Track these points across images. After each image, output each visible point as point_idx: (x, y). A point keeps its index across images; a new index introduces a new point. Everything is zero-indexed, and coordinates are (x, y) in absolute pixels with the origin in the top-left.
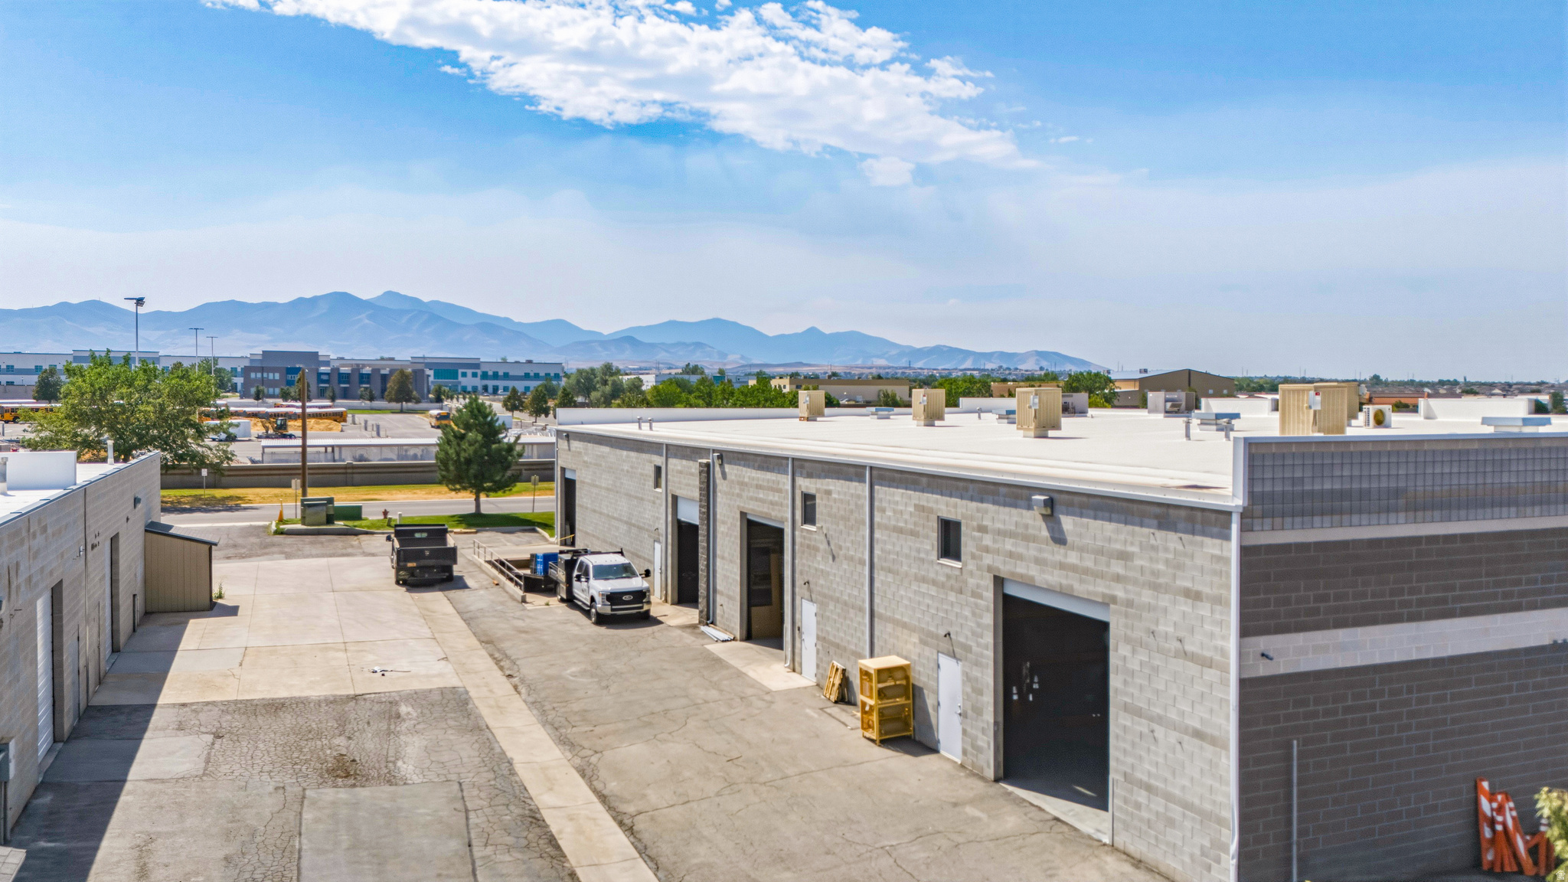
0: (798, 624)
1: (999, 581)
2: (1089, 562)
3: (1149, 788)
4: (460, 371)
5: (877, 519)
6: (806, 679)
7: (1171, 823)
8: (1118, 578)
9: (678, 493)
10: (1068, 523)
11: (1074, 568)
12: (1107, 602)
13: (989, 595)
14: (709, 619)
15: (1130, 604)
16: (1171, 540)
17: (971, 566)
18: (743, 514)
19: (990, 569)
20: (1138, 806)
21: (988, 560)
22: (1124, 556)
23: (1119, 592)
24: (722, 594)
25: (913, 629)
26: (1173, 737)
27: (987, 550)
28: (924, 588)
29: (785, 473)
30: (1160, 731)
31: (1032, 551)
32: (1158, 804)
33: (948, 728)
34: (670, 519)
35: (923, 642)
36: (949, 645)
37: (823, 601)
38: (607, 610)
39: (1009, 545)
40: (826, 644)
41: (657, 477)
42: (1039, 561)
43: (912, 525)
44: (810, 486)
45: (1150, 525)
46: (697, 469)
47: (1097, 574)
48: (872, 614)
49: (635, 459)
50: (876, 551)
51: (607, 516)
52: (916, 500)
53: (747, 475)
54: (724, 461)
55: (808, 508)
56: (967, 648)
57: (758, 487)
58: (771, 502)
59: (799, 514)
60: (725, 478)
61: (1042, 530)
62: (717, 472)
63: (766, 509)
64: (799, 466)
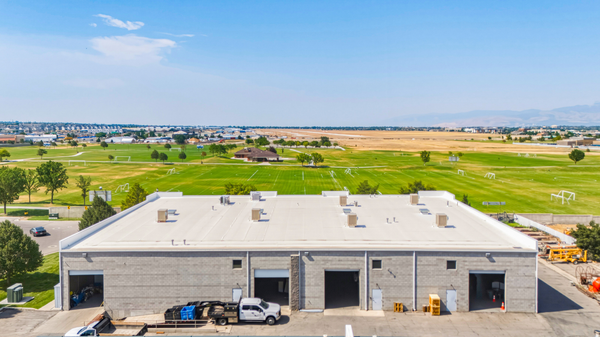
0: (370, 296)
1: (470, 271)
2: (500, 264)
3: (516, 299)
5: (418, 263)
6: (376, 310)
7: (522, 303)
8: (508, 266)
10: (495, 258)
11: (496, 266)
12: (505, 270)
13: (467, 274)
14: (299, 306)
15: (511, 270)
16: (522, 259)
17: (461, 269)
18: (325, 270)
19: (468, 269)
20: (513, 303)
21: (467, 267)
22: (510, 262)
23: (508, 268)
24: (308, 297)
25: (434, 287)
26: (522, 289)
27: (467, 265)
28: (441, 277)
29: (362, 256)
30: (519, 290)
31: (483, 264)
32: (519, 301)
33: (451, 306)
34: (252, 277)
35: (439, 289)
36: (452, 287)
37: (387, 288)
39: (475, 264)
40: (386, 298)
41: (237, 264)
42: (484, 266)
43: (435, 263)
44: (378, 258)
45: (518, 256)
46: (289, 258)
47: (502, 266)
48: (416, 287)
49: (205, 259)
50: (418, 271)
51: (163, 286)
52: (437, 257)
53: (330, 258)
54: (311, 254)
55: (377, 264)
56: (459, 287)
57: (339, 261)
58: (350, 265)
59: (371, 266)
60: (312, 260)
61: (487, 260)
62: (305, 259)
63: (346, 267)
64: (371, 253)
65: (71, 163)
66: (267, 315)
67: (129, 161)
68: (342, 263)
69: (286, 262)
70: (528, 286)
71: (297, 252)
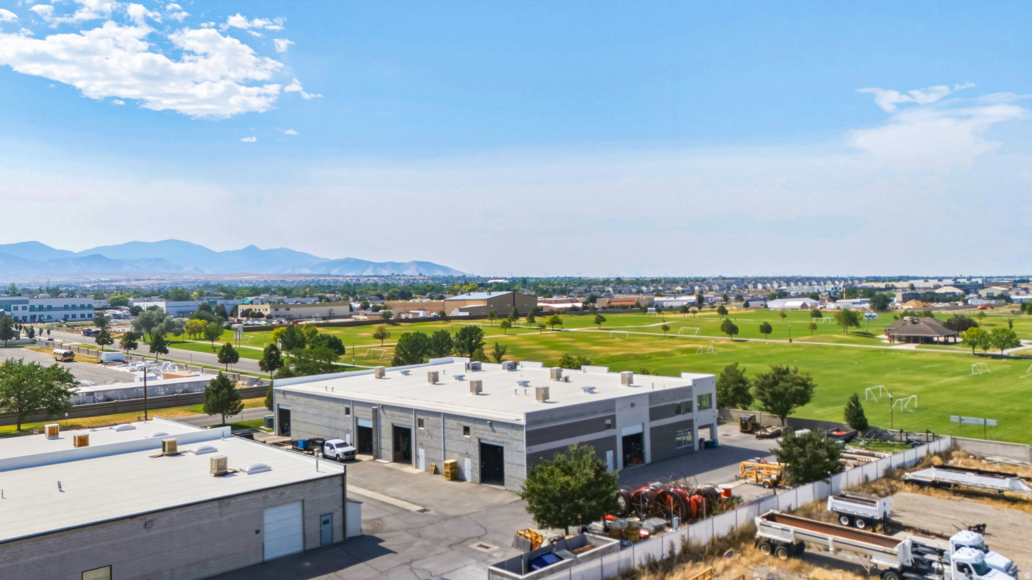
0: (418, 454)
1: (479, 440)
2: (499, 435)
3: (512, 477)
4: (12, 306)
5: (445, 427)
6: (422, 469)
7: (516, 482)
8: (505, 438)
9: (358, 416)
10: (495, 428)
11: (496, 436)
12: (503, 442)
13: (477, 443)
14: (378, 456)
15: (507, 443)
16: (513, 431)
17: (473, 437)
18: (393, 424)
19: (477, 437)
20: (510, 481)
21: (477, 435)
22: (506, 433)
23: (505, 441)
24: (384, 449)
25: (457, 453)
26: (516, 467)
27: (476, 433)
28: (460, 442)
29: (412, 414)
31: (487, 433)
32: (514, 479)
33: (468, 474)
34: (355, 425)
35: (460, 455)
36: (467, 455)
37: (427, 448)
38: (345, 458)
39: (482, 432)
40: (428, 459)
41: (347, 411)
42: (488, 435)
43: (455, 428)
44: (421, 417)
45: (511, 427)
46: (371, 410)
47: (501, 437)
48: (445, 450)
49: (332, 404)
50: (446, 434)
51: (315, 424)
52: (457, 421)
53: (395, 413)
54: (384, 407)
55: (421, 423)
56: (472, 455)
57: (400, 416)
58: (406, 421)
59: (417, 425)
60: (384, 413)
61: (489, 428)
62: (381, 411)
63: (402, 423)
64: (417, 411)
65: (613, 333)
66: (337, 453)
67: (697, 335)
68: (401, 419)
69: (369, 413)
70: (519, 463)
71: (375, 405)
